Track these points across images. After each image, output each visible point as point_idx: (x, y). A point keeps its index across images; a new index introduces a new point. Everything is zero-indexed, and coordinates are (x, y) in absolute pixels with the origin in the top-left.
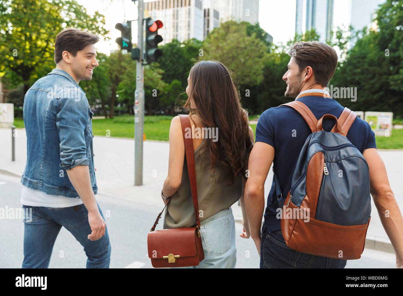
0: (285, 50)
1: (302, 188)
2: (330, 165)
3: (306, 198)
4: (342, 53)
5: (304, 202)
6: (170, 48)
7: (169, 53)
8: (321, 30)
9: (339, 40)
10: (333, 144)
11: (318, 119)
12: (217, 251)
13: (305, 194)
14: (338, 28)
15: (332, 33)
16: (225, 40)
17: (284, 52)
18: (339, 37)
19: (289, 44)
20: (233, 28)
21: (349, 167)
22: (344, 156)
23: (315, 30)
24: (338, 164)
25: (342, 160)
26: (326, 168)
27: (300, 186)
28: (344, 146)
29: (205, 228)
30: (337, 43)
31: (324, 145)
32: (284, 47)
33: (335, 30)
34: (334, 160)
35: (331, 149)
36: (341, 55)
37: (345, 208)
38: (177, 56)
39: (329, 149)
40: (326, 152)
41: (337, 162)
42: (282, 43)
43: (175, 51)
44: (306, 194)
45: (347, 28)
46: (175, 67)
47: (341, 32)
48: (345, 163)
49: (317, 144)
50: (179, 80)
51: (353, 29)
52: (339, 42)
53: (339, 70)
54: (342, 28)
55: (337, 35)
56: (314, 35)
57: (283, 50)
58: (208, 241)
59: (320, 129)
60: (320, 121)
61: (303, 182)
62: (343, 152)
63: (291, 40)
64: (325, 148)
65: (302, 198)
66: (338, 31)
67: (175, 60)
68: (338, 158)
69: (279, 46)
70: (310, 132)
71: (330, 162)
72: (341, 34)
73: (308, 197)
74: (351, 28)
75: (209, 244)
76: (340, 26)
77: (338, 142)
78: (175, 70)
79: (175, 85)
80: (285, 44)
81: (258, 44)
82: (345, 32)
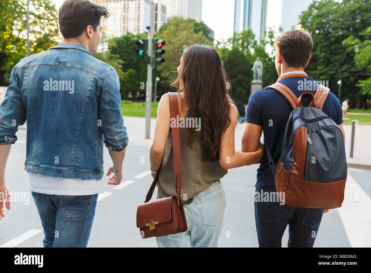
0: (226, 45)
1: (291, 156)
2: (312, 135)
3: (295, 164)
4: (273, 50)
5: (293, 167)
6: (125, 41)
7: (124, 45)
8: (256, 30)
9: (271, 39)
10: (312, 117)
11: (298, 97)
12: (212, 224)
13: (293, 160)
14: (270, 29)
15: (265, 32)
16: (176, 36)
17: (225, 48)
18: (271, 37)
19: (229, 40)
20: (182, 25)
21: (327, 136)
22: (322, 126)
23: (251, 30)
24: (318, 133)
25: (321, 130)
26: (309, 138)
27: (289, 154)
28: (321, 119)
29: (201, 203)
30: (269, 41)
31: (305, 119)
32: (225, 43)
33: (268, 30)
34: (314, 130)
35: (311, 121)
36: (272, 52)
37: (326, 169)
38: (131, 48)
39: (310, 121)
40: (307, 124)
41: (316, 132)
42: (223, 40)
43: (129, 43)
44: (295, 160)
45: (277, 30)
46: (130, 57)
47: (273, 33)
48: (323, 132)
49: (299, 119)
50: (134, 70)
51: (282, 30)
52: (271, 40)
53: (271, 64)
54: (273, 29)
55: (269, 35)
56: (250, 34)
57: (224, 46)
58: (205, 215)
59: (300, 105)
60: (300, 99)
61: (291, 151)
62: (321, 123)
63: (231, 38)
64: (306, 121)
65: (291, 164)
66: (270, 31)
67: (130, 51)
68: (317, 128)
69: (220, 42)
70: (292, 109)
71: (311, 133)
72: (272, 34)
73: (297, 163)
74: (281, 29)
75: (205, 218)
76: (271, 28)
77: (315, 115)
78: (130, 60)
79: (130, 73)
80: (226, 41)
81: (204, 40)
82: (276, 32)
